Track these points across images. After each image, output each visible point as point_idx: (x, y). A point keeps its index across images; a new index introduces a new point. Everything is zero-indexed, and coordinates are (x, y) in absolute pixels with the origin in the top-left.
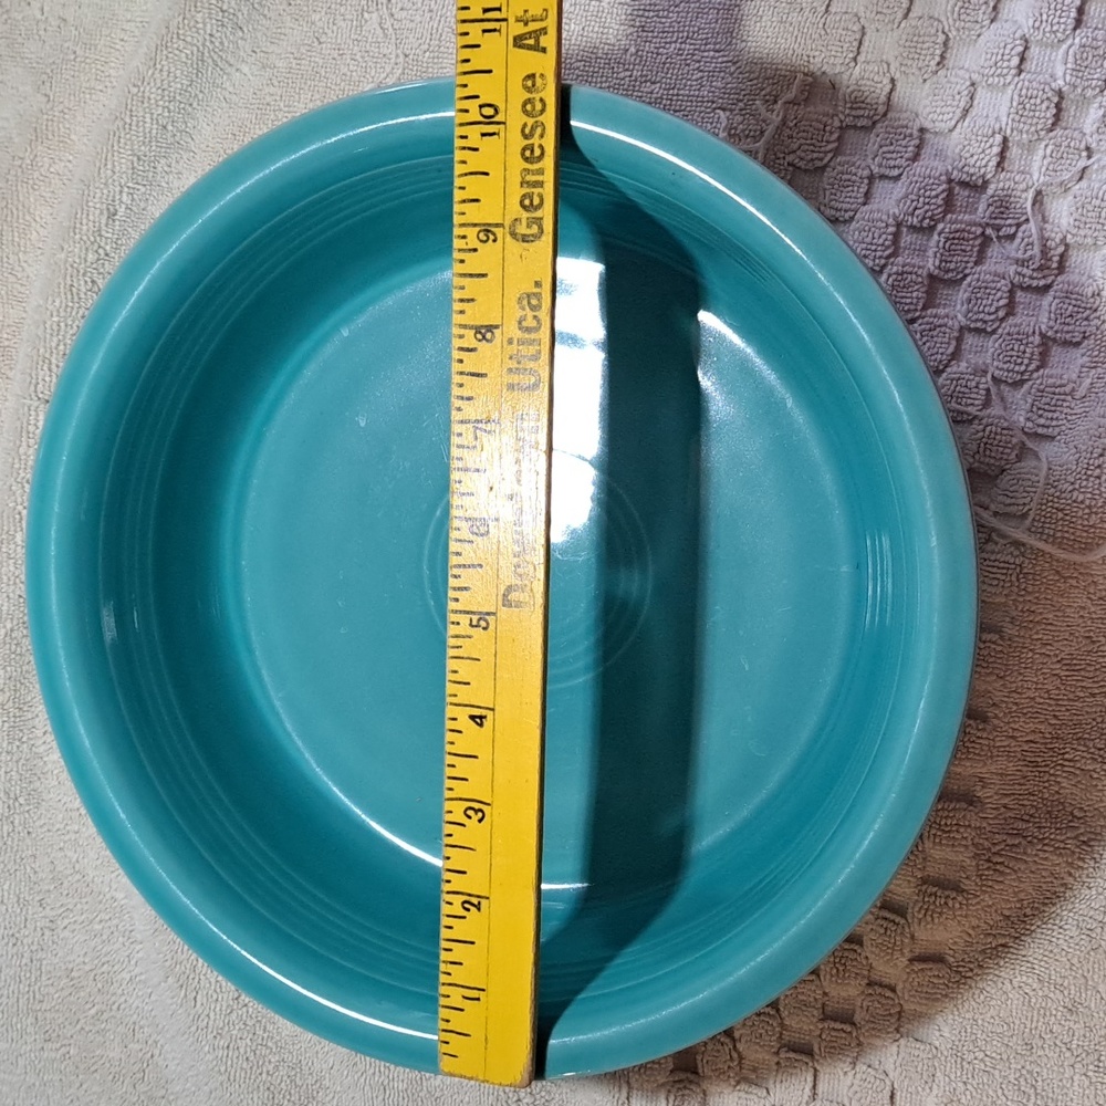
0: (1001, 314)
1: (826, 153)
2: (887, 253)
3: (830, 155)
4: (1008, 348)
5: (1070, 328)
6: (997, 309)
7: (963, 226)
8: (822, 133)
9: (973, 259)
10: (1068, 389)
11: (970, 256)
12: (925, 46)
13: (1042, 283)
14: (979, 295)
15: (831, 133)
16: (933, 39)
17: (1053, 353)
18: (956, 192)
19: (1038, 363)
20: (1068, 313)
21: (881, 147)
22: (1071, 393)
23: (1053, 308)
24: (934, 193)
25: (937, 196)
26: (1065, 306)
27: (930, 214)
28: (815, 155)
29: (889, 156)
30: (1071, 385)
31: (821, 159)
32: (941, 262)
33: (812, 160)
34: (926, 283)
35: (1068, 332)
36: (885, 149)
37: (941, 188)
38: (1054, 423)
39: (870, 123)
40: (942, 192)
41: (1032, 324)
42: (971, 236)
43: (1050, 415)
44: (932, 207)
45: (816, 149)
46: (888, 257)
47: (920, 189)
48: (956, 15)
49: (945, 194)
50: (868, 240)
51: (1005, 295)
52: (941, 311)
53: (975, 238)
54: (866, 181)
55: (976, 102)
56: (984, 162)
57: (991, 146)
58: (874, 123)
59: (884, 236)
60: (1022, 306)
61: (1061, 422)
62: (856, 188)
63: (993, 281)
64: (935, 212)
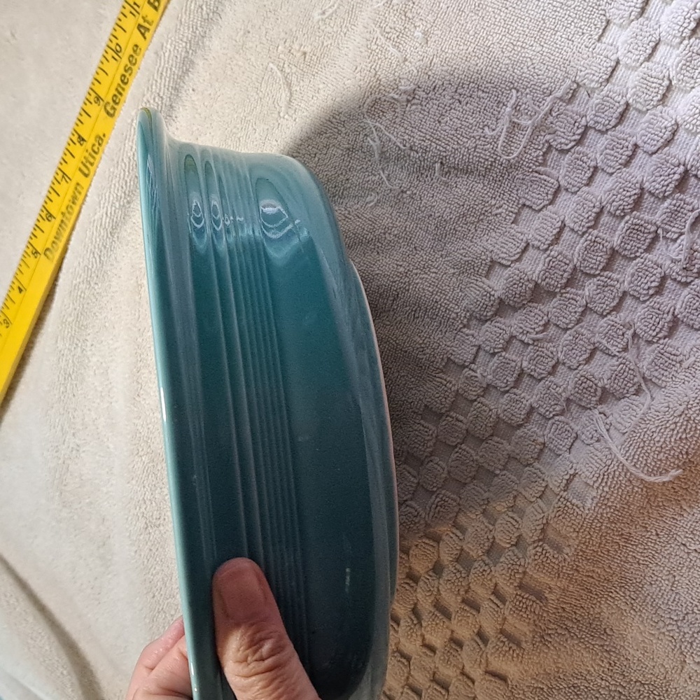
0: (651, 292)
1: (571, 141)
2: (589, 224)
3: (573, 143)
4: (649, 317)
5: (694, 317)
6: (649, 288)
7: (643, 222)
8: (572, 126)
9: (644, 247)
10: (678, 359)
11: (643, 245)
12: (654, 85)
13: (684, 280)
14: (640, 274)
15: (578, 128)
16: (660, 82)
17: (680, 330)
18: (645, 197)
19: (666, 334)
20: (695, 307)
21: (606, 149)
22: (681, 362)
23: (686, 300)
24: (628, 194)
25: (630, 196)
26: (694, 302)
27: (622, 207)
28: (563, 140)
29: (609, 157)
30: (681, 357)
31: (567, 145)
32: (622, 242)
33: (561, 143)
34: (608, 253)
35: (692, 320)
36: (608, 151)
37: (634, 192)
38: (664, 378)
39: (604, 129)
40: (635, 194)
41: (669, 306)
42: (646, 231)
43: (662, 372)
44: (624, 203)
45: (565, 137)
46: (589, 228)
47: (620, 188)
48: (678, 69)
49: (636, 196)
50: (580, 212)
51: (657, 280)
52: (615, 276)
53: (649, 233)
54: (592, 170)
55: (676, 138)
56: (666, 183)
57: (674, 173)
58: (607, 130)
59: (590, 213)
60: (668, 291)
61: (667, 380)
62: (583, 173)
63: (652, 267)
64: (626, 207)
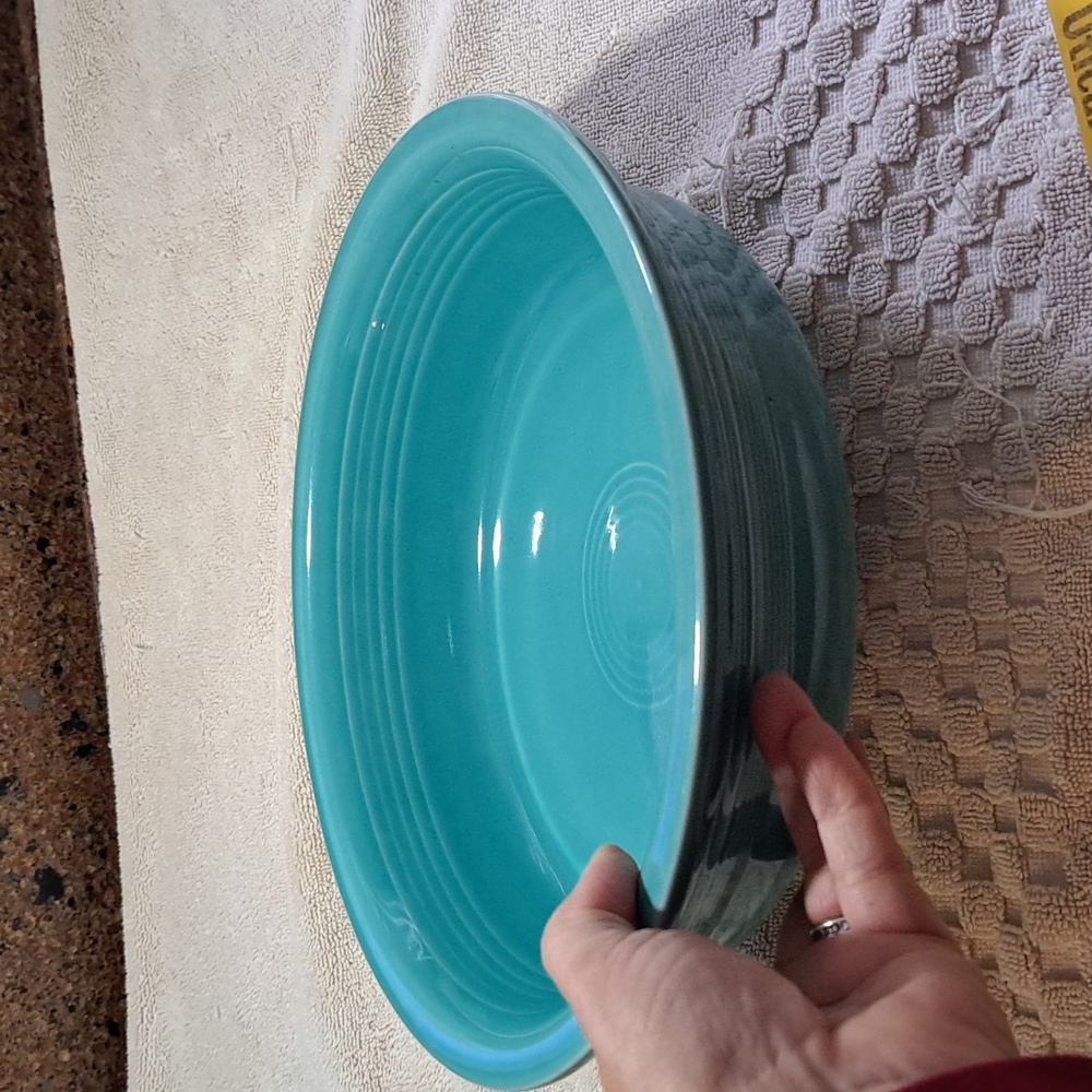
0: (954, 278)
1: (777, 177)
2: (847, 253)
3: (781, 178)
4: (969, 311)
5: (1022, 272)
6: (949, 276)
7: (904, 204)
8: (768, 159)
9: (922, 232)
10: (1033, 337)
11: (919, 230)
12: (835, 44)
13: (982, 233)
14: (930, 266)
15: (777, 157)
16: (840, 35)
17: (1016, 303)
18: (892, 174)
19: (1001, 317)
20: (1014, 258)
21: (820, 154)
22: (1039, 337)
23: (998, 259)
24: (869, 182)
25: (872, 184)
26: (1009, 252)
27: (871, 204)
28: (767, 183)
29: (828, 160)
30: (1035, 331)
31: (774, 185)
32: (893, 245)
33: (767, 188)
34: (885, 269)
35: (1021, 277)
36: (823, 155)
37: (874, 174)
38: (1030, 371)
39: (808, 135)
40: (877, 177)
41: (985, 280)
42: (913, 211)
43: (1023, 366)
44: (872, 196)
45: (768, 176)
46: (848, 259)
47: (856, 182)
48: (851, 6)
49: (880, 179)
50: (825, 246)
51: (952, 259)
52: (904, 294)
53: (919, 212)
54: (817, 191)
55: (889, 81)
56: (904, 136)
57: (907, 119)
58: (812, 134)
59: (839, 239)
60: (975, 265)
61: (1036, 369)
62: (809, 201)
63: (941, 248)
64: (876, 200)
